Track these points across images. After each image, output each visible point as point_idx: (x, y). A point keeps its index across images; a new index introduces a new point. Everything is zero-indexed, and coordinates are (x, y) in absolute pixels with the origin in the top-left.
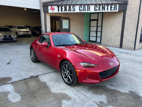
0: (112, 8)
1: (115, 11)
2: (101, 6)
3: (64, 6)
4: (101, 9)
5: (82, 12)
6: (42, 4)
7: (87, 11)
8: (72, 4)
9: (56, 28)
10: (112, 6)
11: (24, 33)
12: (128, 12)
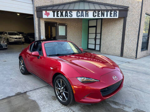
0: (112, 14)
1: (115, 17)
2: (101, 11)
3: (60, 12)
4: (100, 15)
5: (80, 17)
6: (35, 9)
7: (85, 17)
8: (69, 9)
9: (52, 35)
10: (112, 13)
11: (16, 40)
12: (128, 19)
